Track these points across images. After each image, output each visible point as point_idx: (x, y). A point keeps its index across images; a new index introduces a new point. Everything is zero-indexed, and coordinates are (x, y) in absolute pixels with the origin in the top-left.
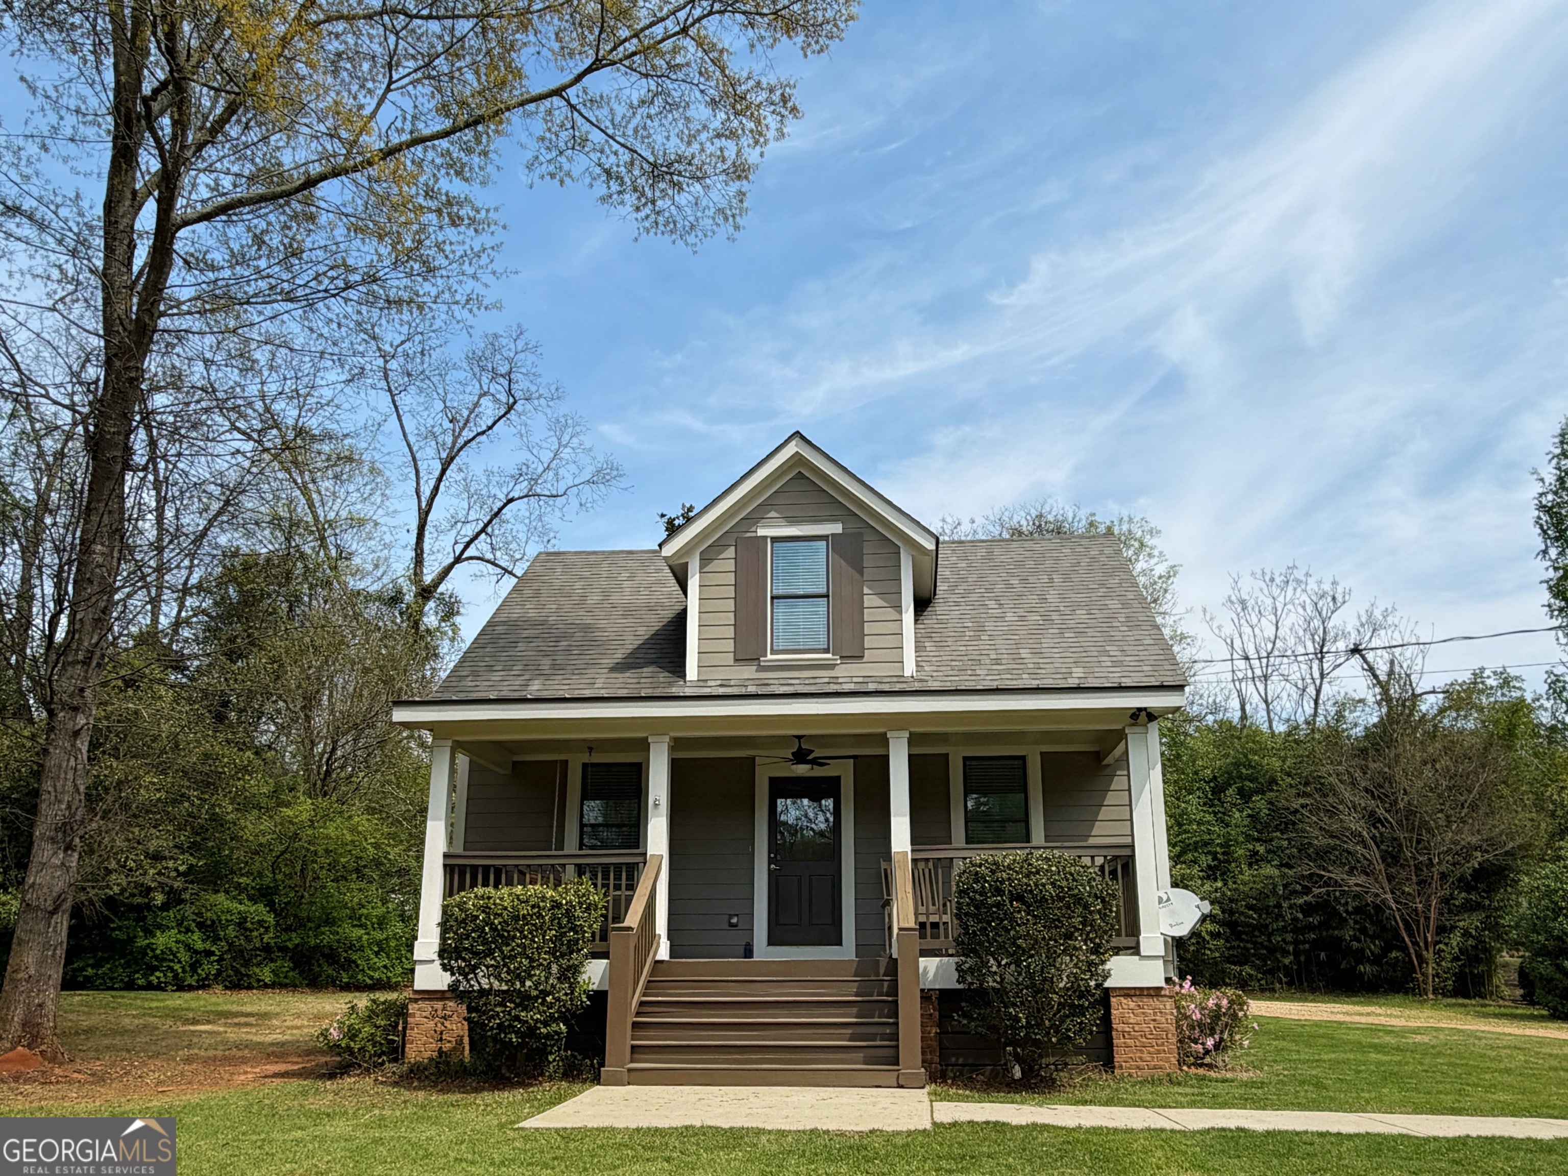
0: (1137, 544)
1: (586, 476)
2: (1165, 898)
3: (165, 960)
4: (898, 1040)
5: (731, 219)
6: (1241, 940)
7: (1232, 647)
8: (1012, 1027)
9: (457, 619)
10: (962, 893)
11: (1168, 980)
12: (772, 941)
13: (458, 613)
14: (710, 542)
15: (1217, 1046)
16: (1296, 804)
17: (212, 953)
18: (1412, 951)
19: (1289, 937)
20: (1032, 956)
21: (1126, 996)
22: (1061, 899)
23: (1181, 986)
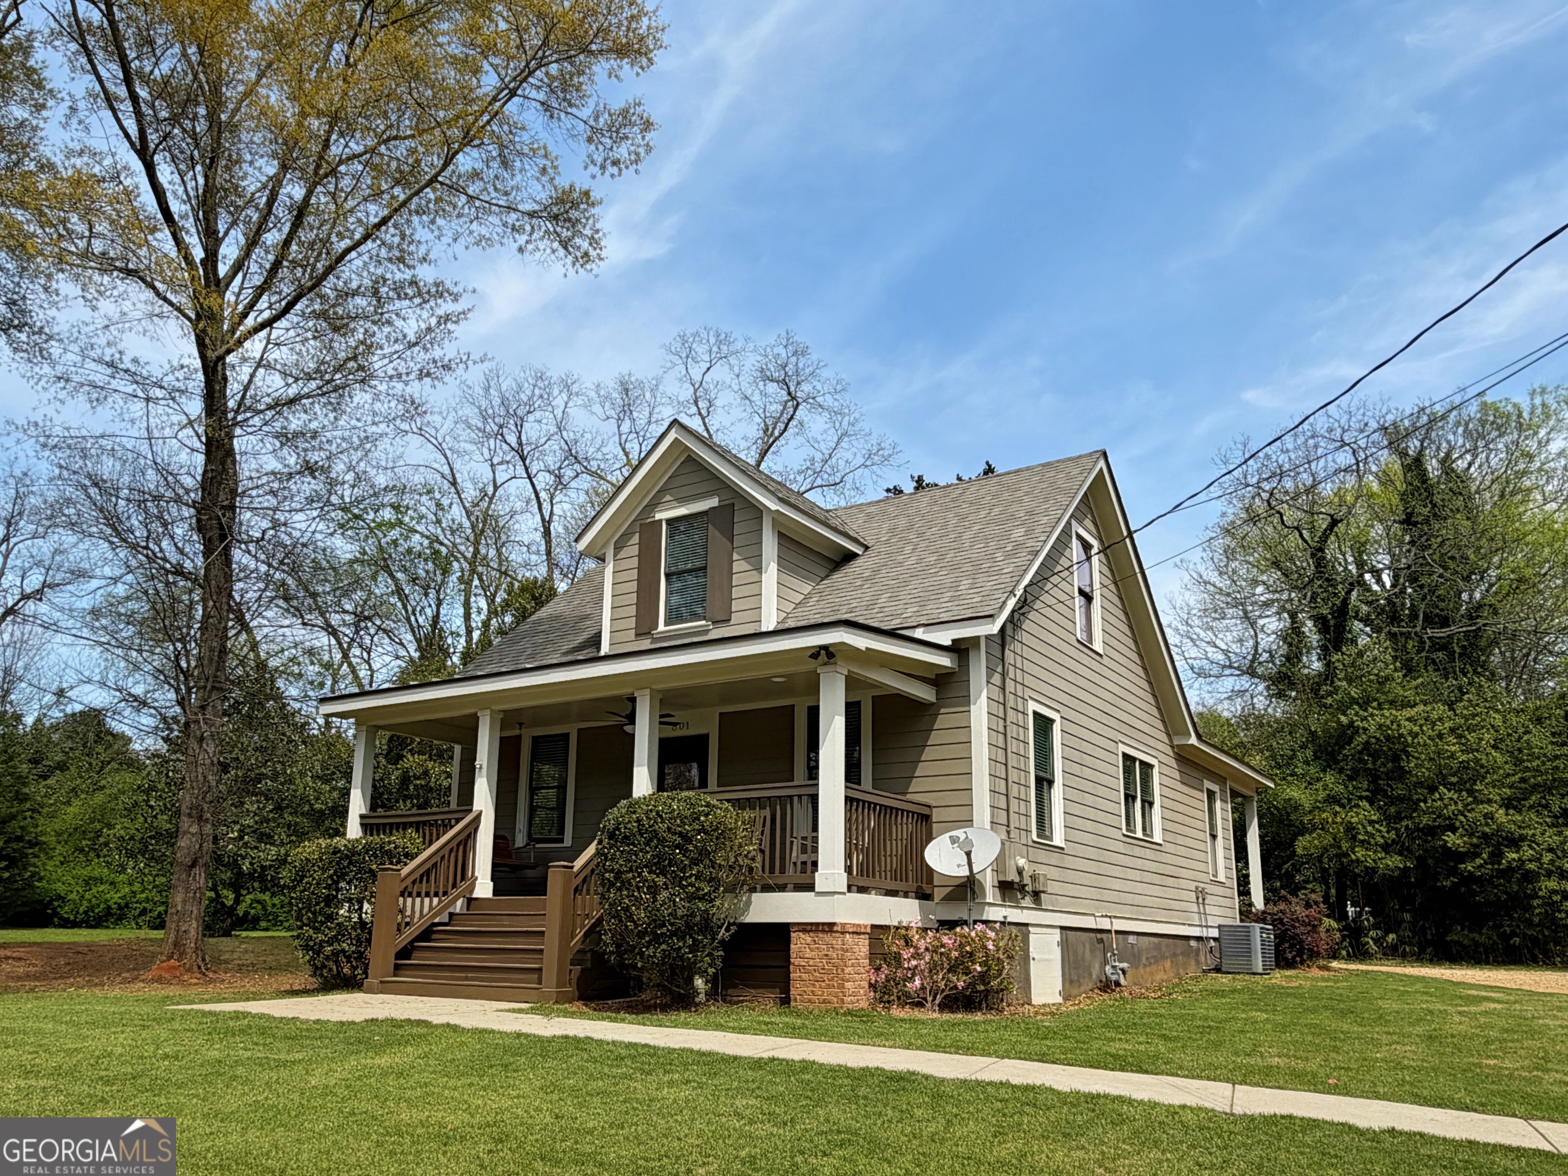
14: (621, 532)
21: (804, 931)
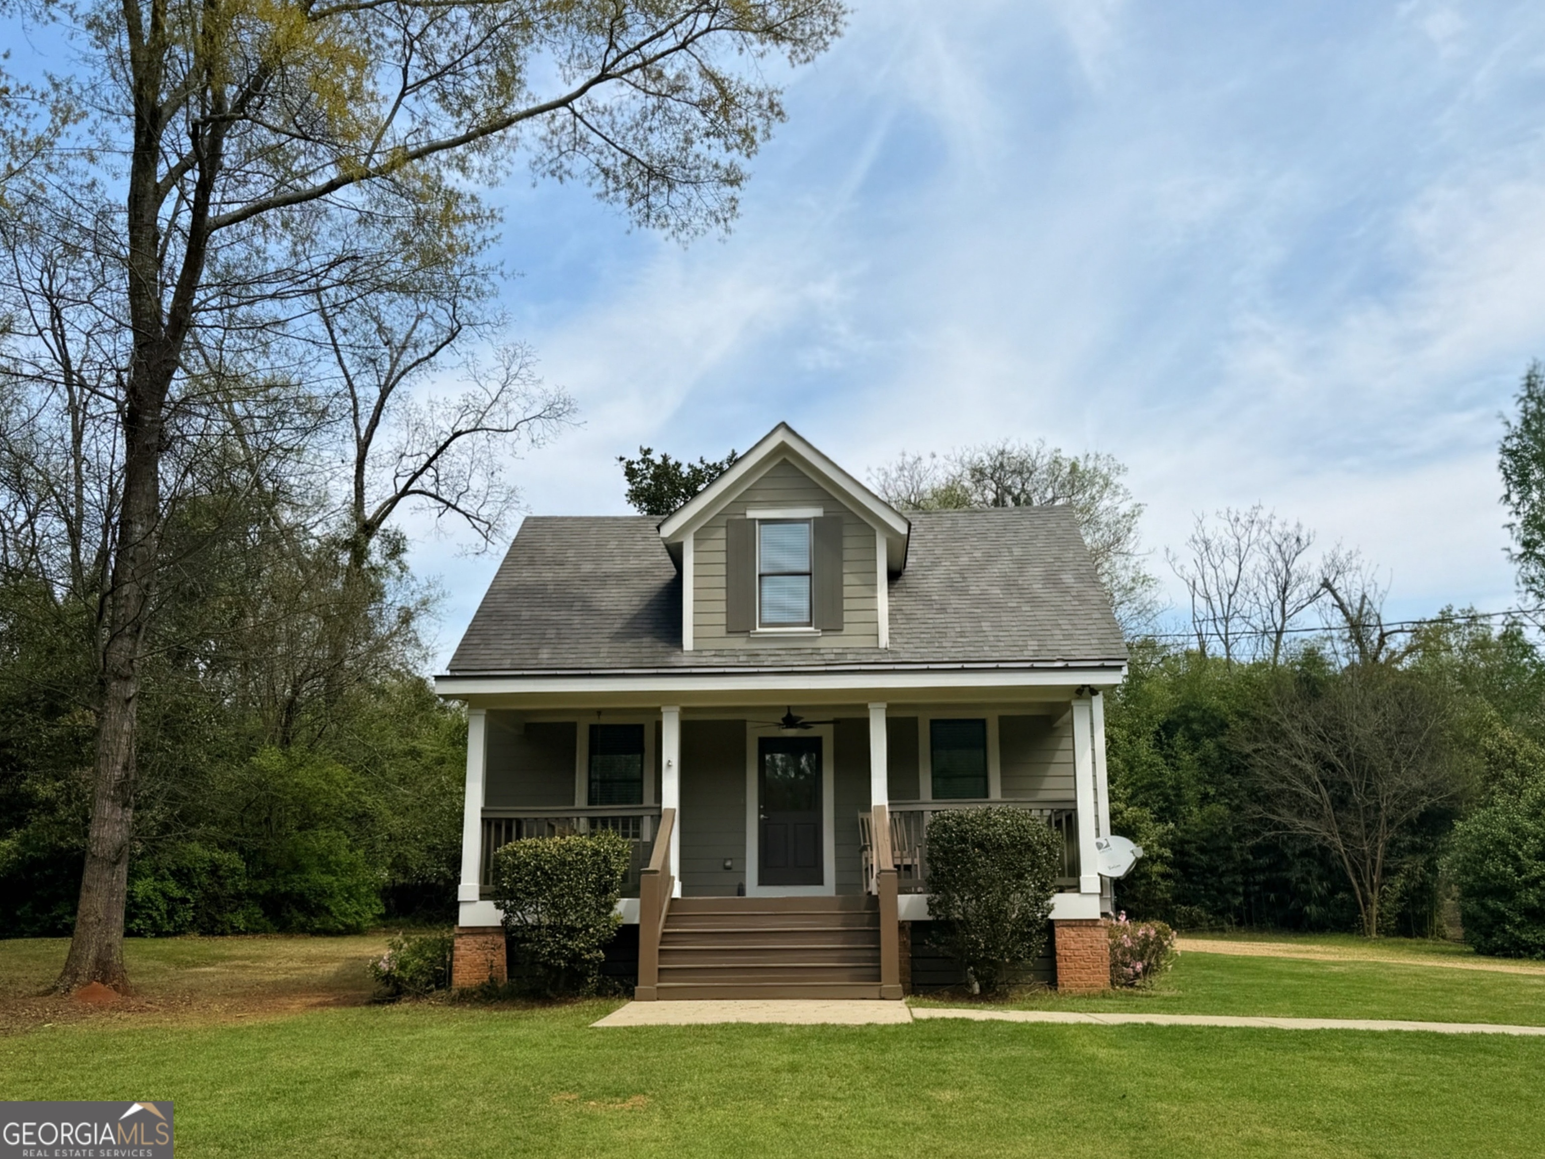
0: (1101, 482)
1: (537, 410)
2: (1105, 844)
3: (144, 907)
4: (879, 961)
5: (722, 222)
6: (1192, 882)
7: (1194, 588)
8: (973, 950)
9: (404, 557)
10: (932, 841)
11: (1104, 914)
12: (763, 881)
13: (404, 550)
14: (702, 524)
15: (1145, 970)
16: (1248, 748)
17: (188, 901)
18: (1358, 892)
19: (1239, 879)
20: (990, 893)
21: (1068, 926)
22: (1015, 846)
23: (1117, 920)
